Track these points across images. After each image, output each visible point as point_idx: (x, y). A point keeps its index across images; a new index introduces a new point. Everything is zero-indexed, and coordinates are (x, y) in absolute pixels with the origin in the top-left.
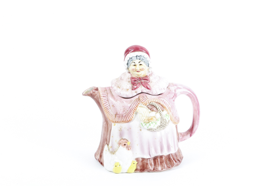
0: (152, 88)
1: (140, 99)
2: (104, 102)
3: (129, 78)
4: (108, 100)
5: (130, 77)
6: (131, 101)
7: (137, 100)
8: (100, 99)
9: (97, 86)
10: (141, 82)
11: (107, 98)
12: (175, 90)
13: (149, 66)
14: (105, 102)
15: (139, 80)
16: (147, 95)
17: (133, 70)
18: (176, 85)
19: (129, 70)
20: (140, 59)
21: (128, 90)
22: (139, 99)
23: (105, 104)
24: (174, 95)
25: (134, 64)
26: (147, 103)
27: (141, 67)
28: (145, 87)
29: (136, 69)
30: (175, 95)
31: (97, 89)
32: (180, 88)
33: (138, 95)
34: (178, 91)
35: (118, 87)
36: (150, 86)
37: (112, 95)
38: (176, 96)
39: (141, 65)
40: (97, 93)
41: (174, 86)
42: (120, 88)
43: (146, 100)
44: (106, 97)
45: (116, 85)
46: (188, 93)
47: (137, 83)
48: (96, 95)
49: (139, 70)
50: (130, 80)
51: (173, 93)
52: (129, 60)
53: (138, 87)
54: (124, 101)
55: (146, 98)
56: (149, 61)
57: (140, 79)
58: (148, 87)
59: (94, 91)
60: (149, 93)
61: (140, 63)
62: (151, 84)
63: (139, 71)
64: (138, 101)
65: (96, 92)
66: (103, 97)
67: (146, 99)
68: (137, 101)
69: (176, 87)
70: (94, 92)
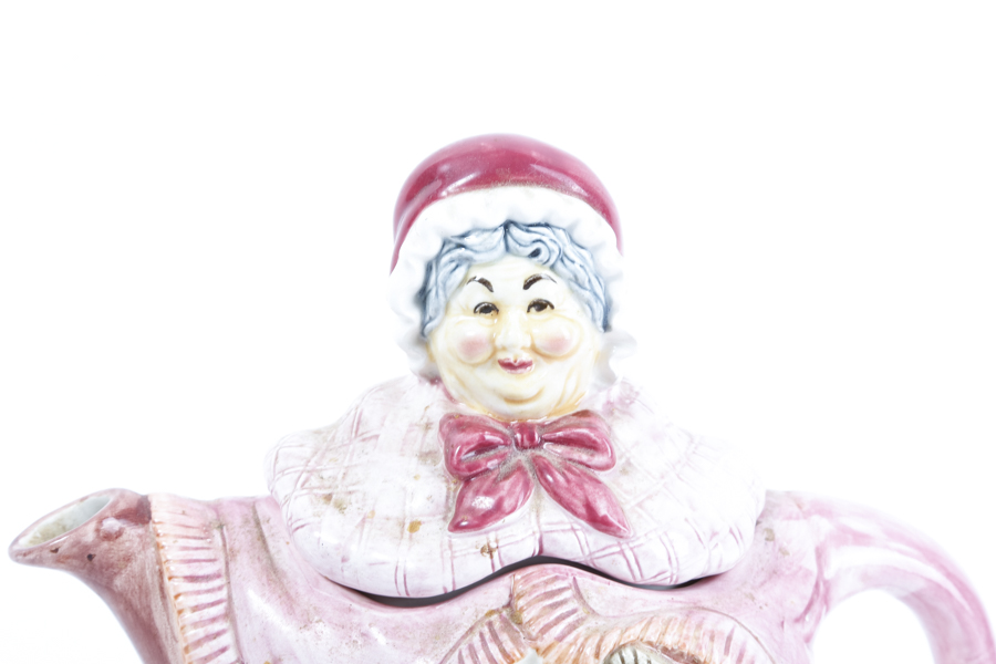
0: (632, 518)
1: (526, 617)
2: (195, 625)
3: (428, 426)
4: (229, 615)
5: (438, 414)
6: (439, 632)
7: (497, 625)
8: (164, 596)
9: (139, 487)
10: (535, 460)
11: (223, 594)
12: (820, 554)
13: (615, 322)
14: (201, 632)
15: (521, 447)
16: (585, 579)
17: (470, 347)
18: (824, 510)
19: (431, 358)
20: (536, 253)
21: (414, 527)
22: (511, 612)
23: (198, 643)
24: (808, 590)
25: (483, 296)
26: (589, 651)
27: (542, 323)
28: (568, 506)
29: (499, 342)
30: (822, 596)
31: (139, 513)
32: (860, 539)
33: (506, 580)
34: (843, 560)
35: (328, 498)
36: (612, 503)
37: (273, 573)
38: (826, 601)
39: (540, 305)
40: (136, 545)
41: (807, 515)
42: (340, 507)
43: (572, 627)
44: (217, 583)
45: (314, 481)
46: (918, 585)
47: (503, 470)
48: (128, 559)
49: (525, 357)
50: (434, 440)
51: (807, 574)
52: (438, 257)
53: (507, 505)
54: (374, 632)
55: (581, 613)
56: (617, 277)
57: (528, 436)
58: (603, 509)
59: (112, 524)
60: (602, 564)
61: (537, 292)
62: (621, 490)
63: (524, 365)
64: (504, 637)
65: (132, 532)
66: (192, 579)
67: (579, 622)
68: (495, 637)
69: (825, 526)
70: (108, 537)
